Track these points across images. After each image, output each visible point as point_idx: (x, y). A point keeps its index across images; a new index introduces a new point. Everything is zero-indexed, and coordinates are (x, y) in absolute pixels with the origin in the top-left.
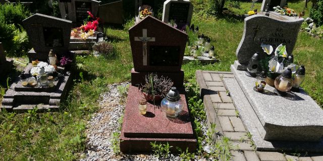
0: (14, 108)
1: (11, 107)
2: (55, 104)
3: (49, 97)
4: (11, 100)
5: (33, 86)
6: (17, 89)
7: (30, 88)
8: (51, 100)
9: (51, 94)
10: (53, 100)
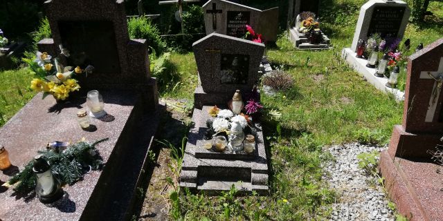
0: (199, 188)
1: (194, 185)
2: (261, 183)
3: (249, 170)
4: (194, 174)
5: (222, 151)
6: (198, 156)
7: (217, 153)
8: (253, 175)
9: (252, 165)
10: (258, 175)
